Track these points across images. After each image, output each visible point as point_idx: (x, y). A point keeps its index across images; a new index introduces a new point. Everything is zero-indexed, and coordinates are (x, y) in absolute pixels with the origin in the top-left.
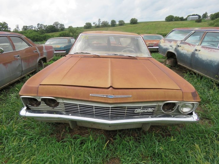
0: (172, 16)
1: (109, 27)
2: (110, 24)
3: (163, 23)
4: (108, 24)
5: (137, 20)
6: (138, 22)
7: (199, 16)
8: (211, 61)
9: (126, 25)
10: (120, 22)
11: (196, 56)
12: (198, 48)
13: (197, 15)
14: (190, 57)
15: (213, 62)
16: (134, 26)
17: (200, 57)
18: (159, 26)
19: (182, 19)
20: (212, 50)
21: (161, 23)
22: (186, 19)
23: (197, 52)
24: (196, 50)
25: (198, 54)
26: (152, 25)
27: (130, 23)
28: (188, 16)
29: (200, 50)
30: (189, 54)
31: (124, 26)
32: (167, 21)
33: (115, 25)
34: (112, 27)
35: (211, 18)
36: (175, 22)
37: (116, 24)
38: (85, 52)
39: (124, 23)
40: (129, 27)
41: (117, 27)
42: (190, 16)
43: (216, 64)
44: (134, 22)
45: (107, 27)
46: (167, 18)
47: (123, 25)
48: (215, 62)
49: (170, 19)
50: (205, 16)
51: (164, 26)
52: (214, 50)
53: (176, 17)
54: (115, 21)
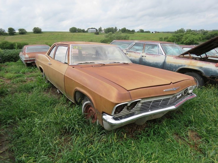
0: (75, 28)
1: (5, 35)
2: (8, 32)
3: (68, 33)
4: (5, 32)
5: (40, 30)
6: (42, 31)
7: (97, 30)
8: (157, 63)
9: (28, 34)
10: (20, 30)
11: (144, 60)
12: (144, 54)
13: (94, 28)
14: (138, 62)
15: (158, 63)
16: (39, 36)
17: (147, 61)
18: (65, 36)
19: (83, 31)
20: (155, 56)
21: (66, 33)
22: (87, 32)
23: (143, 58)
24: (143, 56)
25: (145, 59)
26: (58, 35)
27: (34, 32)
28: (88, 29)
29: (146, 56)
30: (137, 60)
31: (27, 35)
32: (72, 32)
33: (15, 34)
34: (10, 35)
35: (105, 32)
36: (78, 33)
37: (15, 32)
38: (90, 62)
39: (27, 32)
40: (33, 36)
41: (17, 36)
42: (90, 29)
43: (161, 64)
44: (37, 31)
45: (4, 35)
46: (70, 29)
47: (25, 34)
48: (160, 63)
49: (74, 30)
50: (100, 29)
51: (69, 36)
52: (156, 55)
53: (78, 29)
54: (14, 29)
